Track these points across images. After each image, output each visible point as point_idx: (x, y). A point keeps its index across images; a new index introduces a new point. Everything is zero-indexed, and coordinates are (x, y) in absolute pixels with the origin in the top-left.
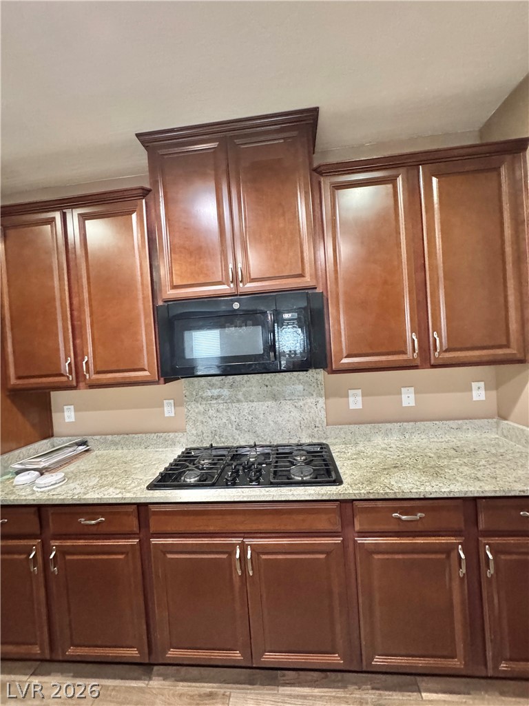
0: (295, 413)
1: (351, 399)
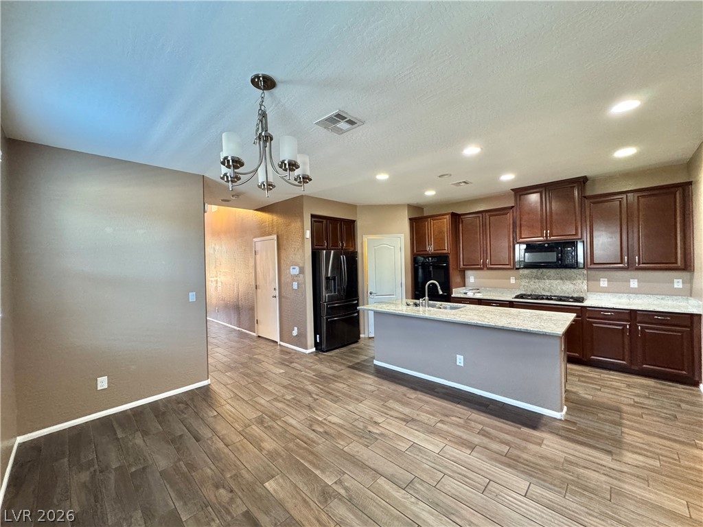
0: (571, 285)
1: (602, 283)
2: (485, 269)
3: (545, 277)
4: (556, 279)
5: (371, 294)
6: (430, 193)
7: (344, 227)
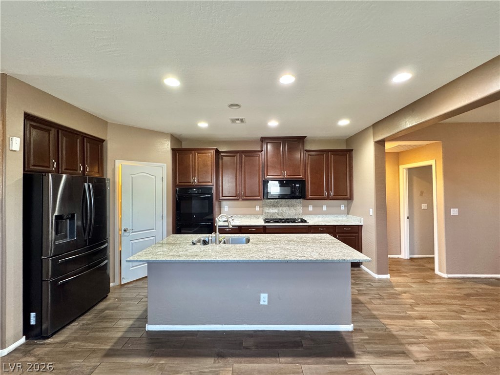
0: (294, 211)
1: (309, 208)
2: (240, 199)
3: (279, 205)
4: (285, 207)
5: (125, 231)
6: (203, 125)
7: (88, 146)
